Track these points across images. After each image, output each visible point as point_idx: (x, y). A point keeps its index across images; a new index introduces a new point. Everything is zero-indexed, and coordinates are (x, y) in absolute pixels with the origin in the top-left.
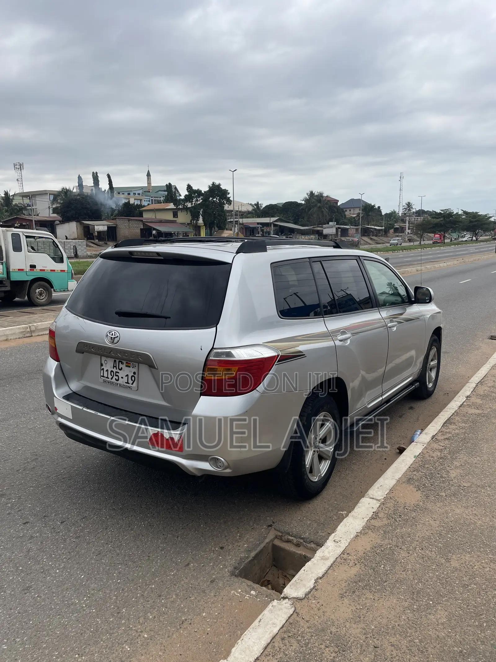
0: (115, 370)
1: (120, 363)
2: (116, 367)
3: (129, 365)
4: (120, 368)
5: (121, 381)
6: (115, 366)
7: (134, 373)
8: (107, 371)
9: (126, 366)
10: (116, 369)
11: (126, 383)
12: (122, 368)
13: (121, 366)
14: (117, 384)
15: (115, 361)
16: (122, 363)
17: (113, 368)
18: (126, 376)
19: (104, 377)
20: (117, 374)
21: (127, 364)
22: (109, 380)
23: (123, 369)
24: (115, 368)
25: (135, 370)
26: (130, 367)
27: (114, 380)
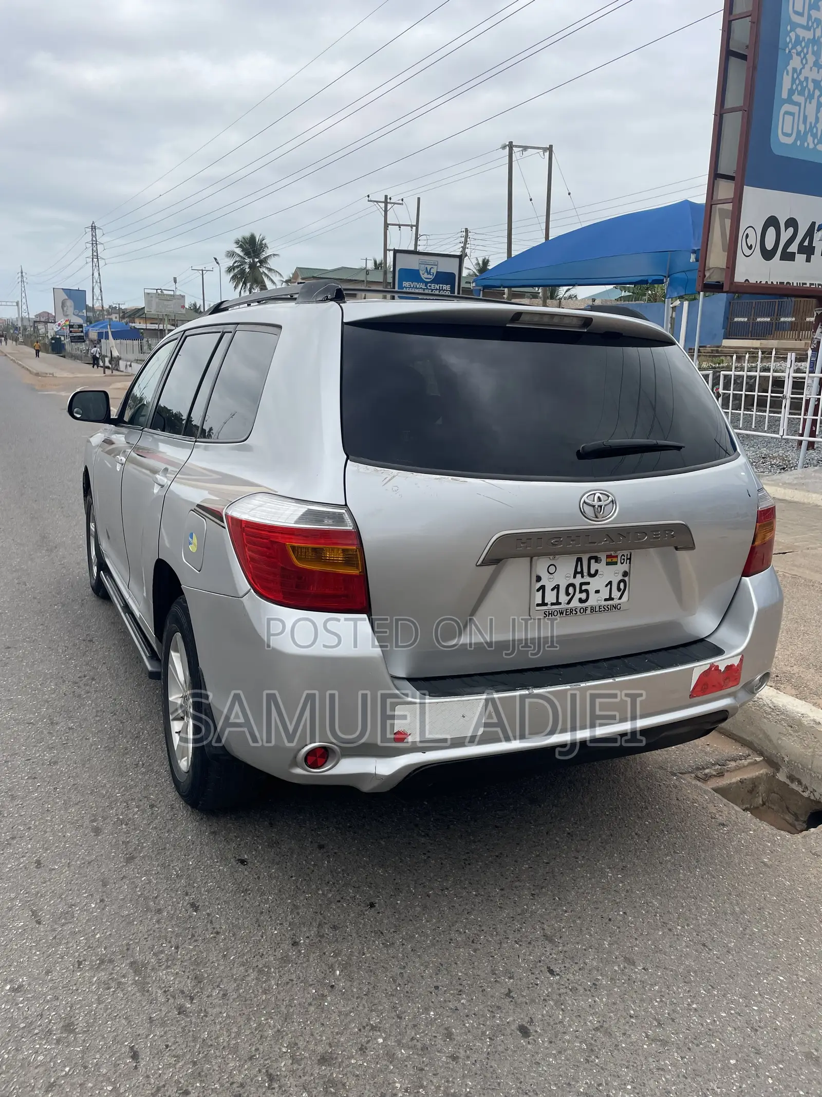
0: (578, 581)
1: (593, 561)
2: (582, 573)
3: (615, 560)
4: (593, 572)
5: (593, 601)
6: (579, 570)
7: (625, 574)
8: (557, 588)
9: (608, 564)
10: (582, 577)
11: (606, 600)
12: (597, 571)
13: (594, 566)
14: (585, 609)
15: (579, 560)
16: (597, 560)
17: (575, 577)
18: (607, 586)
19: (546, 605)
20: (584, 587)
21: (609, 560)
22: (563, 606)
23: (599, 573)
24: (579, 576)
25: (625, 567)
26: (616, 563)
27: (575, 603)
